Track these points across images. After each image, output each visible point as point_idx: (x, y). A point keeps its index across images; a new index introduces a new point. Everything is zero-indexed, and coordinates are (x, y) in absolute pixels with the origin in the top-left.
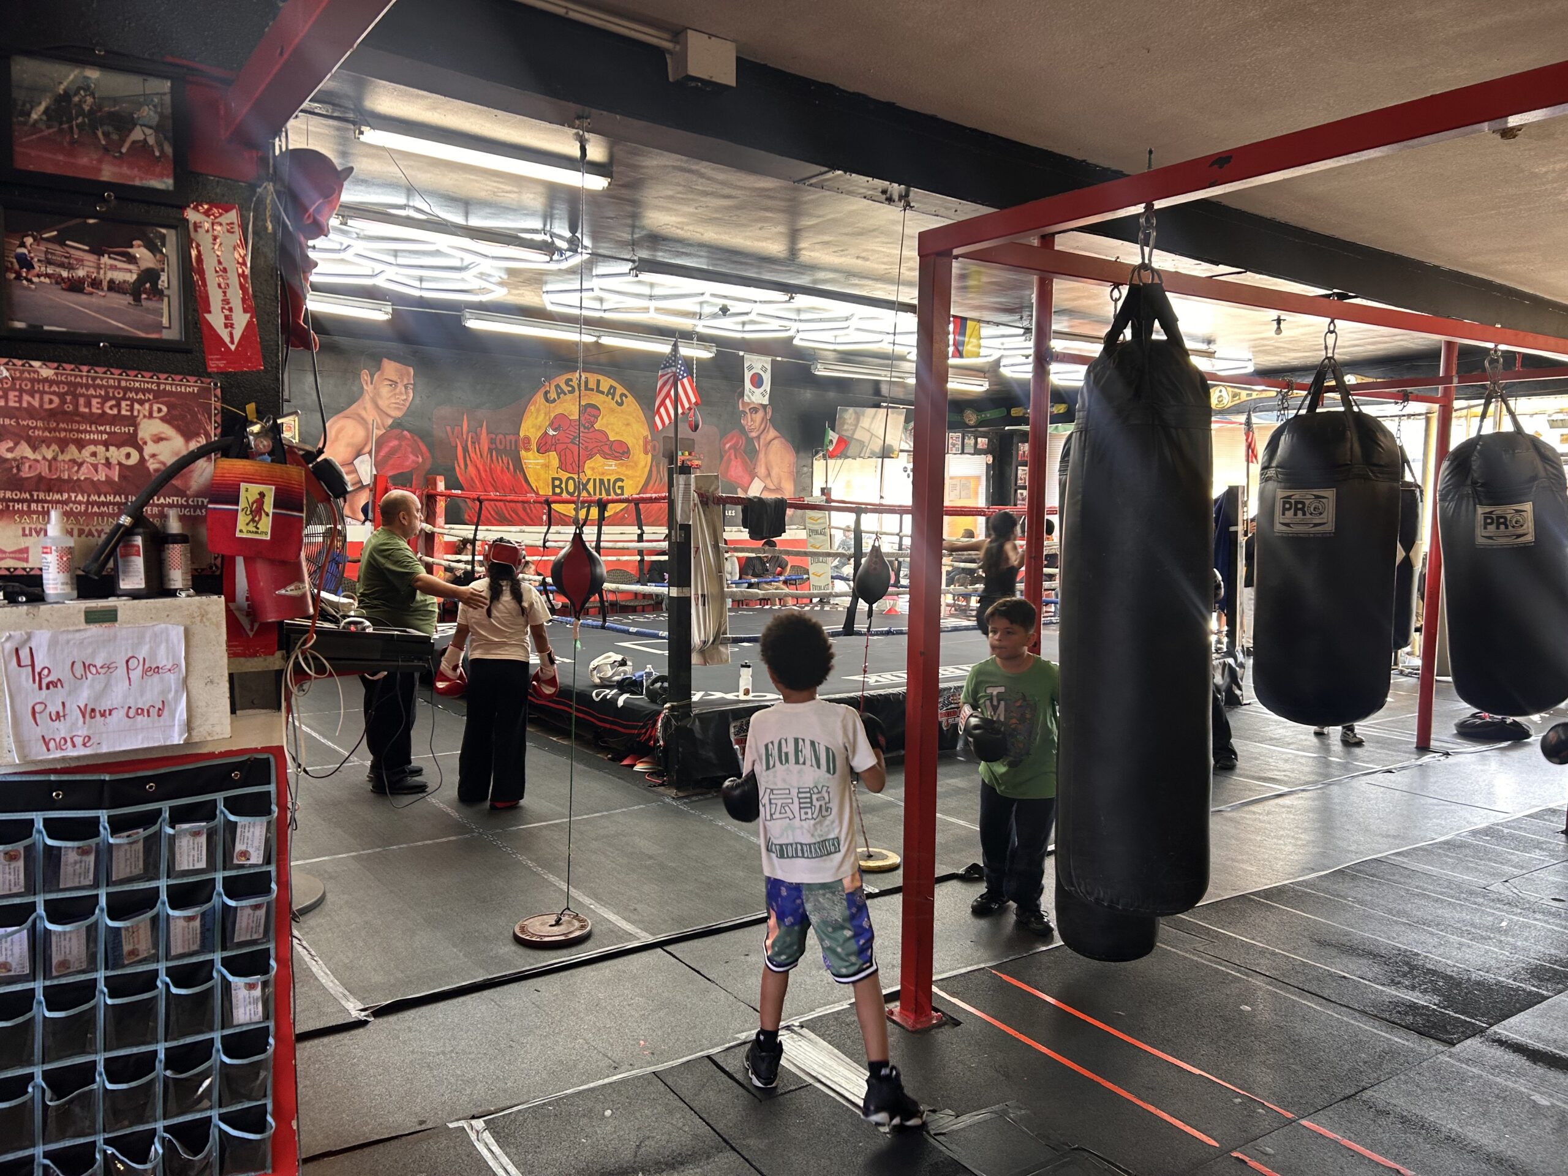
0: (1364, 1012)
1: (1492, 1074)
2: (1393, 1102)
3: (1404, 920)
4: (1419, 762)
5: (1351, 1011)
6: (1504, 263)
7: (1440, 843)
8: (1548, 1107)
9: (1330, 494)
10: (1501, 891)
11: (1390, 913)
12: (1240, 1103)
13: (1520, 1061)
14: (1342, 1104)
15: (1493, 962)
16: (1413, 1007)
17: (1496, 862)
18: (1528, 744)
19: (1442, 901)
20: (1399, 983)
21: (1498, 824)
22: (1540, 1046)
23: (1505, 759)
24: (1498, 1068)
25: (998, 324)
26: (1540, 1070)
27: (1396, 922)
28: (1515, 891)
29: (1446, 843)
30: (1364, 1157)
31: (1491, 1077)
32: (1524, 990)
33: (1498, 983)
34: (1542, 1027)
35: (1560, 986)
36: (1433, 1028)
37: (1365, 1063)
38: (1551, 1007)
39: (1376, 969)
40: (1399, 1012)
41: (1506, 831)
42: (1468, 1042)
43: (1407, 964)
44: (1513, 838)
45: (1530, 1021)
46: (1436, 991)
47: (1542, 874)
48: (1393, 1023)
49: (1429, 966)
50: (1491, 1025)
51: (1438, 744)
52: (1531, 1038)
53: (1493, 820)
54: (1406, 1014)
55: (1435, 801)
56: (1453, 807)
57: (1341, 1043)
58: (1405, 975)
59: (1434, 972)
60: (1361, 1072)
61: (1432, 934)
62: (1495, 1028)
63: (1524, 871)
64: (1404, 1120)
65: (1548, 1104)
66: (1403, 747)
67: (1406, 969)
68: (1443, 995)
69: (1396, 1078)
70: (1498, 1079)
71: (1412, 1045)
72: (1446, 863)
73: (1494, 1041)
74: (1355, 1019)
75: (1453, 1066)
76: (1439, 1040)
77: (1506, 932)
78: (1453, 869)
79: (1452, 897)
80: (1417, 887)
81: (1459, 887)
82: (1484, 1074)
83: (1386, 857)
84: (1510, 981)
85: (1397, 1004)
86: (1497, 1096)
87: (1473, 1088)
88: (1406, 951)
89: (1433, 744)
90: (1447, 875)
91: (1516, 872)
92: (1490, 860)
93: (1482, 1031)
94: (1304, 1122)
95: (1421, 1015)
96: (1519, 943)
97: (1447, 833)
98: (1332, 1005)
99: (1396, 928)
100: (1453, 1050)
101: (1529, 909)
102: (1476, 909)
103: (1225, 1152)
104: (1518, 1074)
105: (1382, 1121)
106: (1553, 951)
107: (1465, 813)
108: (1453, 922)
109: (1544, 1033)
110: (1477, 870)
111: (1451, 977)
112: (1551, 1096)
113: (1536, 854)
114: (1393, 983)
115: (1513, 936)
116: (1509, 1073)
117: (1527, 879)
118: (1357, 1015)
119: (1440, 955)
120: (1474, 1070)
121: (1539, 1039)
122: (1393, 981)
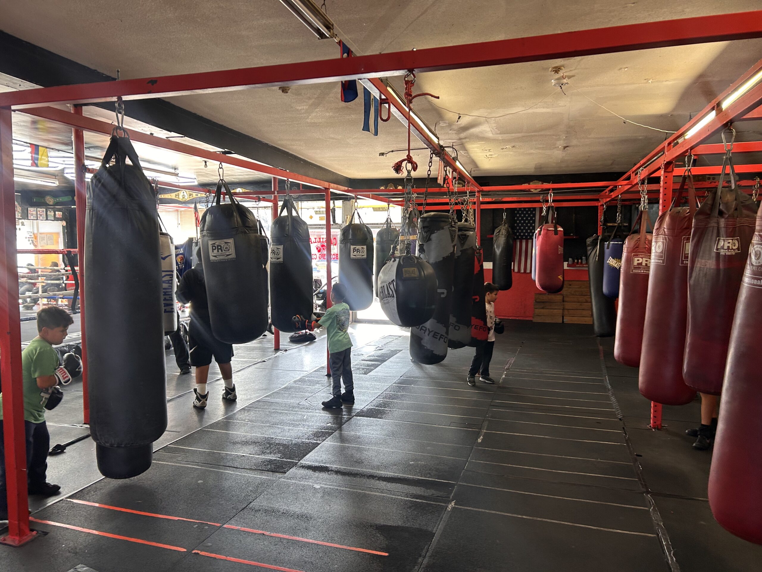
0: (251, 469)
1: (300, 481)
2: (261, 505)
3: (268, 425)
4: (275, 356)
5: (246, 470)
6: (291, 145)
7: (283, 388)
8: (319, 488)
9: (231, 241)
10: (304, 404)
11: (263, 423)
12: (197, 527)
13: (310, 472)
14: (241, 512)
15: (301, 434)
16: (270, 461)
17: (303, 392)
18: (315, 342)
19: (283, 413)
20: (265, 452)
21: (304, 377)
22: (317, 464)
23: (307, 349)
24: (303, 478)
25: (59, 150)
26: (317, 474)
27: (265, 426)
28: (309, 403)
29: (285, 388)
30: (250, 532)
31: (299, 482)
32: (312, 443)
33: (303, 442)
34: (318, 456)
35: (324, 438)
36: (278, 468)
37: (251, 491)
38: (321, 447)
39: (256, 448)
40: (265, 465)
41: (307, 379)
42: (291, 470)
43: (269, 443)
44: (309, 381)
45: (313, 455)
46: (279, 452)
47: (318, 394)
48: (263, 470)
49: (277, 442)
50: (299, 461)
51: (283, 346)
52: (313, 462)
53: (302, 375)
54: (268, 465)
55: (281, 371)
56: (288, 372)
57: (241, 486)
58: (267, 448)
59: (278, 444)
60: (249, 496)
61: (279, 428)
62: (301, 461)
63: (313, 394)
64: (266, 511)
65: (319, 487)
66: (270, 350)
67: (268, 445)
68: (282, 453)
69: (263, 494)
70: (302, 483)
71: (269, 478)
72: (284, 396)
73: (300, 467)
74: (247, 473)
75: (285, 482)
76: (280, 472)
77: (305, 420)
78: (287, 399)
79: (286, 411)
80: (273, 409)
81: (289, 406)
82: (297, 482)
83: (261, 399)
84: (307, 440)
85: (264, 462)
86: (301, 490)
87: (292, 489)
88: (268, 438)
89: (281, 347)
90: (284, 401)
91: (310, 395)
92: (301, 392)
93: (296, 464)
94: (225, 526)
95: (273, 464)
96: (310, 424)
97: (285, 384)
98: (238, 470)
99: (265, 429)
100: (286, 475)
101: (314, 409)
102: (296, 414)
103: (189, 552)
104: (309, 478)
105: (257, 515)
106: (322, 424)
107: (292, 374)
108: (287, 421)
109: (318, 458)
110: (296, 397)
111: (285, 444)
112: (320, 483)
113: (317, 386)
114: (263, 453)
115: (308, 422)
116: (306, 479)
117: (314, 397)
118: (248, 471)
119: (281, 436)
120: (293, 481)
121: (317, 461)
122: (263, 452)
